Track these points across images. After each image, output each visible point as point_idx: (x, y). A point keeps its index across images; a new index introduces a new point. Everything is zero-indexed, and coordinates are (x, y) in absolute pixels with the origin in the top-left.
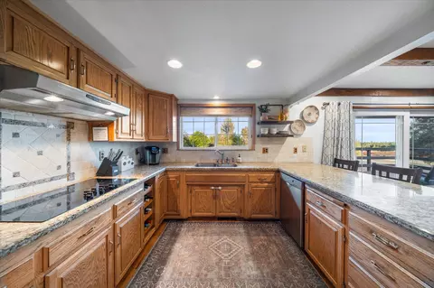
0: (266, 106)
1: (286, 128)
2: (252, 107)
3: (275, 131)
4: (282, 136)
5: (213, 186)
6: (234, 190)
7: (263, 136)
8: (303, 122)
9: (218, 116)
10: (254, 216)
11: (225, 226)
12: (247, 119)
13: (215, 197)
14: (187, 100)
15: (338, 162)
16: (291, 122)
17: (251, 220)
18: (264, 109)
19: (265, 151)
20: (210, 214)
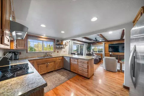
0: (59, 40)
1: (62, 46)
2: (54, 40)
3: (60, 47)
4: (62, 48)
5: (46, 63)
6: (52, 63)
7: (58, 48)
8: (66, 45)
9: (43, 41)
10: (58, 69)
11: (51, 74)
12: (53, 43)
13: (47, 66)
14: (32, 33)
15: (72, 54)
16: (63, 45)
17: (57, 70)
18: (58, 41)
19: (58, 52)
20: (45, 72)
